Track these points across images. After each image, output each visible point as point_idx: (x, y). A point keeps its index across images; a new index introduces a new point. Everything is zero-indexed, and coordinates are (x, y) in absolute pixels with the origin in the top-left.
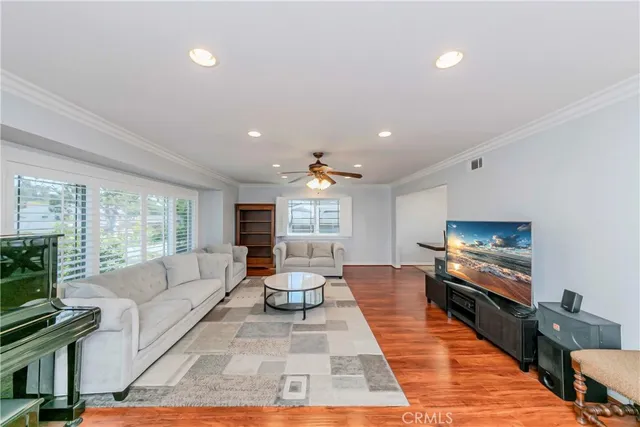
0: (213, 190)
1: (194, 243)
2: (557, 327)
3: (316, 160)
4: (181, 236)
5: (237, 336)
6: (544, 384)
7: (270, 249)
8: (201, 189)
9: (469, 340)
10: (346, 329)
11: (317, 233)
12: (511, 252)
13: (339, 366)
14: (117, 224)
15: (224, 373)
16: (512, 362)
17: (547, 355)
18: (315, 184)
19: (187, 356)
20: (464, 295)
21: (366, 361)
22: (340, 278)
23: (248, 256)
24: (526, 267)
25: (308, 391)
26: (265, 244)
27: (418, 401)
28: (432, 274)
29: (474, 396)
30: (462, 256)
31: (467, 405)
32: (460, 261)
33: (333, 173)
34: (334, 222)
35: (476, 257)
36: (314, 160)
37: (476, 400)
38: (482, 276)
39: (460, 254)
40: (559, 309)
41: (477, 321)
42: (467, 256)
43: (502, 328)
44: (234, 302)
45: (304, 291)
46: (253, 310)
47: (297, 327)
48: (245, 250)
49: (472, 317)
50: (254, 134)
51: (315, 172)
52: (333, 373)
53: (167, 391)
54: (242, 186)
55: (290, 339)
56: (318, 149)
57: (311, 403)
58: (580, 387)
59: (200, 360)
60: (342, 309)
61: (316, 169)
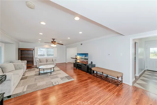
0: (13, 44)
2: (90, 66)
5: (35, 80)
6: (89, 73)
9: (80, 71)
12: (86, 58)
15: (38, 85)
16: (86, 72)
17: (89, 70)
18: (53, 45)
20: (79, 65)
21: (66, 77)
26: (31, 60)
28: (75, 62)
30: (80, 59)
32: (79, 60)
36: (53, 40)
38: (82, 62)
39: (79, 59)
40: (91, 64)
43: (85, 68)
44: (26, 75)
45: (51, 68)
48: (26, 62)
49: (81, 68)
50: (41, 34)
51: (53, 43)
52: (61, 80)
55: (49, 78)
56: (54, 38)
57: (60, 84)
58: (92, 72)
60: (58, 71)
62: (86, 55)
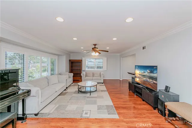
1: (56, 72)
2: (163, 96)
3: (94, 46)
4: (52, 70)
5: (70, 100)
6: (159, 113)
7: (80, 74)
8: (58, 55)
9: (140, 101)
10: (103, 98)
11: (96, 69)
12: (152, 75)
13: (99, 108)
14: (30, 66)
15: (66, 110)
16: (151, 107)
17: (160, 104)
18: (94, 54)
19: (55, 105)
21: (108, 106)
22: (103, 83)
23: (73, 76)
24: (156, 79)
25: (90, 114)
26: (79, 72)
27: (122, 117)
28: (131, 82)
29: (138, 116)
31: (136, 118)
32: (139, 78)
33: (99, 50)
34: (101, 66)
35: (143, 76)
37: (139, 117)
38: (144, 82)
39: (139, 76)
40: (164, 91)
41: (142, 96)
42: (141, 76)
43: (149, 97)
44: (69, 90)
45: (90, 87)
46: (75, 93)
47: (88, 97)
48: (72, 74)
49: (141, 94)
50: (75, 39)
52: (98, 110)
53: (49, 114)
54: (71, 54)
55: (85, 101)
56: (95, 43)
57: (91, 117)
58: (167, 112)
59: (59, 106)
61: (94, 49)
62: (153, 69)
